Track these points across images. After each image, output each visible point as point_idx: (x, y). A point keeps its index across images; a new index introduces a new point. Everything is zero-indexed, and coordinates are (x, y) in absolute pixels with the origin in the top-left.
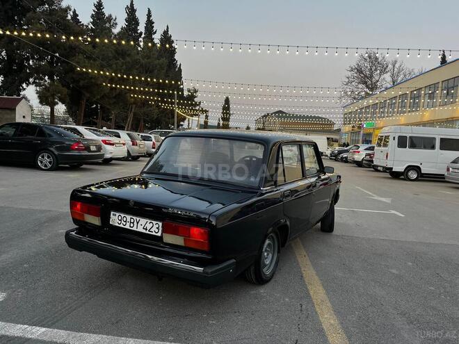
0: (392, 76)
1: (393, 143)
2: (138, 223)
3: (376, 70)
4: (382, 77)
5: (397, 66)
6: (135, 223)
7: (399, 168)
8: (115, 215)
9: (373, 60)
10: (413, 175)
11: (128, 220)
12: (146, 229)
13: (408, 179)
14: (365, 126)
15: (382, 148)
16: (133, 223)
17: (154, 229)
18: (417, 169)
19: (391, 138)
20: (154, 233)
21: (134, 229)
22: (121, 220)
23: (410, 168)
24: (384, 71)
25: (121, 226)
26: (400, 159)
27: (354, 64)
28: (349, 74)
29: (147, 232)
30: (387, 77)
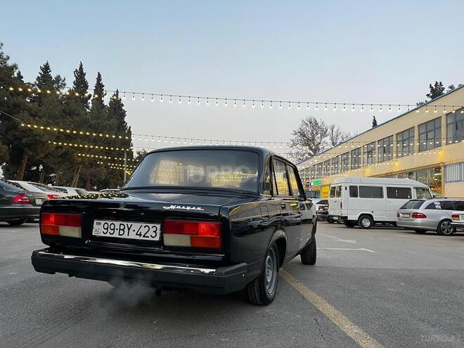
0: (332, 139)
1: (345, 193)
2: (129, 229)
3: (317, 133)
4: (323, 140)
5: (335, 130)
6: (126, 230)
7: (353, 217)
8: (100, 224)
9: (314, 124)
10: (367, 223)
11: (117, 227)
12: (140, 235)
13: (363, 227)
14: (312, 184)
15: (336, 198)
16: (123, 230)
17: (151, 233)
18: (369, 217)
19: (343, 188)
20: (150, 239)
21: (125, 236)
22: (107, 229)
23: (363, 216)
24: (324, 134)
25: (108, 235)
26: (353, 208)
27: (297, 129)
28: (294, 137)
29: (142, 238)
30: (327, 139)
